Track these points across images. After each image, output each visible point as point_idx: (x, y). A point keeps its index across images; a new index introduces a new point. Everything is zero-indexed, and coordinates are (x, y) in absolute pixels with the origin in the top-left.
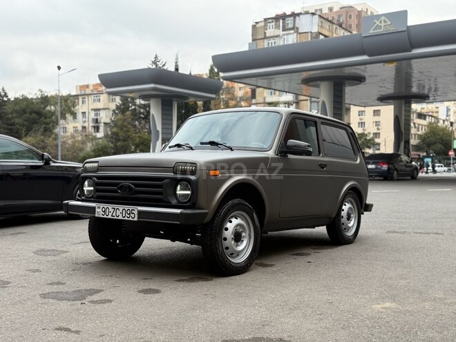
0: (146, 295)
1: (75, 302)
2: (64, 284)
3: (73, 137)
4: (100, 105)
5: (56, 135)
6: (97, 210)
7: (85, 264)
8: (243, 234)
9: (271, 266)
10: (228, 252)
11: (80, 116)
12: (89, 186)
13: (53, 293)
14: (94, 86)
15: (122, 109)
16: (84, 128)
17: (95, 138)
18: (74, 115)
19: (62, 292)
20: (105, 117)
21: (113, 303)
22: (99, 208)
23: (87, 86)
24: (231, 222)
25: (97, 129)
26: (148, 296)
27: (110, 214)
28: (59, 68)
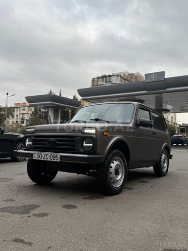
0: (68, 210)
1: (23, 215)
2: (14, 201)
3: (12, 125)
4: (24, 112)
5: (4, 124)
6: (34, 155)
7: (24, 187)
8: (120, 170)
9: (132, 189)
10: (112, 181)
11: (15, 116)
12: (29, 141)
13: (8, 207)
14: (22, 104)
15: (35, 114)
16: (17, 122)
17: (22, 126)
18: (13, 116)
19: (13, 207)
20: (27, 117)
21: (49, 216)
22: (35, 154)
23: (19, 104)
24: (113, 163)
25: (23, 122)
26: (70, 210)
27: (43, 157)
28: (7, 94)
